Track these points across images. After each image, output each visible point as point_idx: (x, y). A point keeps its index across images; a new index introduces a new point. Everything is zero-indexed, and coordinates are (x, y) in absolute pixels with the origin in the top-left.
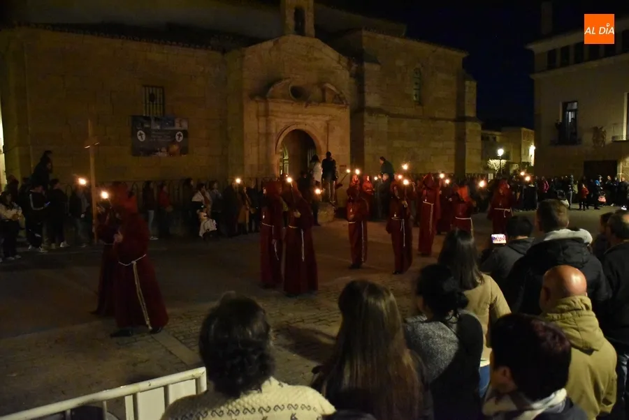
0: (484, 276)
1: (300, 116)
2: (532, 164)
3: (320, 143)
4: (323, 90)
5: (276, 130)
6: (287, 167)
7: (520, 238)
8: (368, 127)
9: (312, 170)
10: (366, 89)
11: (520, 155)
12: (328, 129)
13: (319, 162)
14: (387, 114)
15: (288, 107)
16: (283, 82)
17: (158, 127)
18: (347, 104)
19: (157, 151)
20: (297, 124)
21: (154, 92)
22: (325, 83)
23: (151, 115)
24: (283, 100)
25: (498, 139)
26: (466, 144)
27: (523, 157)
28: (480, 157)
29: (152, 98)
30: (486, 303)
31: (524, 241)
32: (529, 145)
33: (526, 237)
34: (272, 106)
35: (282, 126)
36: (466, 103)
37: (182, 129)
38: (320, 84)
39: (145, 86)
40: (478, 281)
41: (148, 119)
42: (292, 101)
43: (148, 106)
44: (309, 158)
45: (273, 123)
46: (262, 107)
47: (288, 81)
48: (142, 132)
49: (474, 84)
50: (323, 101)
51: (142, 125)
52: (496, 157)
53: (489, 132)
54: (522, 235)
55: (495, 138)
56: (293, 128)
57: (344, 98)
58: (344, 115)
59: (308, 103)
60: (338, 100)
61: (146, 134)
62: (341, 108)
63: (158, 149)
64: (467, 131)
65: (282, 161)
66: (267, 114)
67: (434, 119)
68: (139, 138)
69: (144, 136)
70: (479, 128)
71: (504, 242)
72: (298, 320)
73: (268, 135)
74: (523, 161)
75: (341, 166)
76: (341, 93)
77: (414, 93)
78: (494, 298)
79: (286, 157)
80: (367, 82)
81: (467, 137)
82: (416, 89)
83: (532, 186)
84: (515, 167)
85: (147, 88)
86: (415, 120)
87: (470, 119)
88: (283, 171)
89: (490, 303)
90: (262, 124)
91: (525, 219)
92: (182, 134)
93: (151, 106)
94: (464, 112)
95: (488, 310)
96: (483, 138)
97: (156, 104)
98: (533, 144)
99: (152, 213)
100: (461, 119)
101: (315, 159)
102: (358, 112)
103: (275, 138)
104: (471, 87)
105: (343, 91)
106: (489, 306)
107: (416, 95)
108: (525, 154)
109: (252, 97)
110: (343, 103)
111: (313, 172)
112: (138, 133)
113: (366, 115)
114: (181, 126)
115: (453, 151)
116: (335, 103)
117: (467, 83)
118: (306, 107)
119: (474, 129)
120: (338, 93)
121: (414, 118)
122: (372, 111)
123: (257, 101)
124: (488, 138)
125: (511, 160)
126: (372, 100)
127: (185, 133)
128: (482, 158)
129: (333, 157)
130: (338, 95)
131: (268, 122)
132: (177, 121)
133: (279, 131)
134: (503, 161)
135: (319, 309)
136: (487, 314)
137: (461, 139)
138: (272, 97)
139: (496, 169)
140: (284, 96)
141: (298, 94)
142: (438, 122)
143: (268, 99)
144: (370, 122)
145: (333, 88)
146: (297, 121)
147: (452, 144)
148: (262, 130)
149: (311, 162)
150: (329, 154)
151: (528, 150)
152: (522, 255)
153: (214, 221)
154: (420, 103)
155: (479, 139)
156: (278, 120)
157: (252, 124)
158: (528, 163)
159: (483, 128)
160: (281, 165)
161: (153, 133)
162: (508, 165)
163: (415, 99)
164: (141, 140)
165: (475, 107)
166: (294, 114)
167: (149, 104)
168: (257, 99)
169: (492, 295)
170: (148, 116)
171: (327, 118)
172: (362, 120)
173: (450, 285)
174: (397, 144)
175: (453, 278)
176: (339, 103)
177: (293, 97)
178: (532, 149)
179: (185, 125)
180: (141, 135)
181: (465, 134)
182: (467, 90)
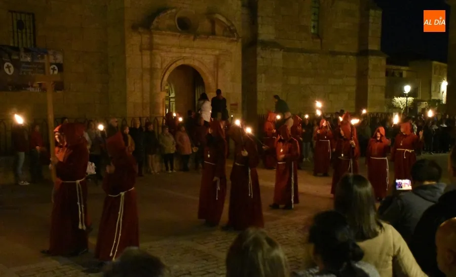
0: (384, 224)
1: (188, 49)
2: (444, 101)
3: (209, 80)
4: (213, 22)
5: (162, 64)
6: (173, 106)
7: (427, 183)
8: (260, 63)
9: (200, 109)
10: (259, 20)
11: (430, 92)
12: (217, 65)
13: (208, 100)
14: (281, 48)
15: (174, 41)
16: (169, 12)
17: (29, 59)
18: (238, 38)
19: (29, 87)
20: (184, 58)
21: (23, 19)
22: (214, 13)
23: (20, 46)
24: (169, 32)
25: (405, 74)
26: (369, 80)
27: (433, 94)
28: (383, 95)
29: (21, 25)
30: (388, 255)
31: (432, 187)
32: (440, 80)
33: (434, 183)
34: (157, 39)
35: (168, 61)
36: (370, 34)
37: (58, 61)
38: (210, 15)
39: (12, 12)
40: (378, 229)
41: (16, 49)
42: (179, 34)
43: (16, 34)
44: (198, 96)
45: (158, 58)
46: (146, 38)
47: (174, 10)
48: (10, 64)
49: (379, 13)
50: (213, 33)
51: (10, 55)
52: (402, 95)
53: (395, 67)
54: (429, 180)
55: (401, 74)
56: (179, 63)
57: (236, 31)
58: (236, 49)
59: (196, 36)
60: (230, 32)
61: (15, 66)
62: (233, 41)
63: (29, 84)
64: (370, 67)
65: (168, 99)
66: (151, 47)
67: (334, 54)
68: (7, 70)
69: (12, 69)
70: (384, 62)
71: (410, 188)
72: (184, 272)
73: (152, 70)
74: (433, 98)
75: (232, 105)
76: (233, 25)
77: (312, 25)
78: (397, 250)
79: (173, 95)
80: (260, 13)
81: (370, 72)
82: (314, 21)
83: (445, 126)
84: (424, 105)
85: (14, 14)
86: (312, 55)
87: (373, 53)
88: (169, 110)
89: (392, 254)
90: (146, 58)
91: (433, 163)
92: (56, 68)
93: (20, 34)
94: (367, 45)
95: (390, 262)
96: (387, 74)
97: (26, 33)
98: (445, 79)
99: (22, 155)
100: (363, 53)
101: (204, 97)
102: (251, 46)
103: (160, 74)
104: (375, 16)
105: (233, 22)
106: (391, 258)
107: (314, 27)
108: (435, 91)
109: (134, 28)
110: (234, 36)
111: (201, 111)
112: (5, 65)
113: (259, 49)
114: (55, 59)
115: (354, 89)
116: (227, 36)
117: (372, 12)
118: (194, 39)
119: (377, 64)
120: (229, 25)
121: (311, 52)
122: (266, 45)
123: (140, 33)
124: (393, 74)
125: (419, 98)
126: (266, 32)
127: (60, 67)
128: (386, 97)
129: (223, 95)
130: (229, 27)
131: (152, 56)
132: (50, 52)
133: (165, 66)
134: (410, 99)
135: (207, 260)
136: (390, 267)
137: (362, 75)
138: (157, 29)
139: (402, 107)
140: (170, 28)
141: (185, 26)
142: (339, 56)
143: (152, 31)
144: (264, 58)
145: (223, 19)
146: (184, 55)
147: (353, 81)
148: (147, 65)
149: (199, 100)
150: (219, 92)
151: (440, 86)
152: (431, 204)
153: (93, 164)
154: (318, 36)
155: (383, 74)
156: (163, 54)
157: (135, 59)
158: (439, 101)
159: (389, 62)
160: (167, 103)
161: (24, 65)
162: (415, 104)
163: (312, 31)
164: (8, 73)
165: (379, 40)
166: (181, 47)
167: (17, 32)
168: (141, 30)
169: (394, 246)
170: (16, 45)
171: (217, 52)
172: (255, 55)
173: (344, 234)
174: (293, 80)
175: (348, 227)
176: (229, 37)
177: (180, 30)
178: (444, 85)
179: (60, 58)
180: (8, 67)
181: (367, 69)
182: (371, 20)
